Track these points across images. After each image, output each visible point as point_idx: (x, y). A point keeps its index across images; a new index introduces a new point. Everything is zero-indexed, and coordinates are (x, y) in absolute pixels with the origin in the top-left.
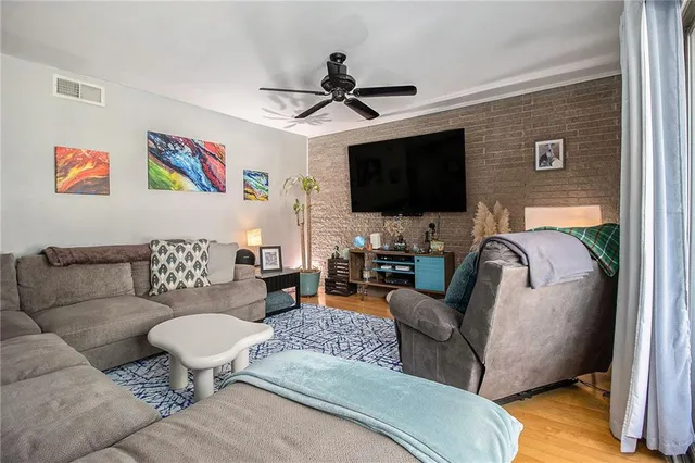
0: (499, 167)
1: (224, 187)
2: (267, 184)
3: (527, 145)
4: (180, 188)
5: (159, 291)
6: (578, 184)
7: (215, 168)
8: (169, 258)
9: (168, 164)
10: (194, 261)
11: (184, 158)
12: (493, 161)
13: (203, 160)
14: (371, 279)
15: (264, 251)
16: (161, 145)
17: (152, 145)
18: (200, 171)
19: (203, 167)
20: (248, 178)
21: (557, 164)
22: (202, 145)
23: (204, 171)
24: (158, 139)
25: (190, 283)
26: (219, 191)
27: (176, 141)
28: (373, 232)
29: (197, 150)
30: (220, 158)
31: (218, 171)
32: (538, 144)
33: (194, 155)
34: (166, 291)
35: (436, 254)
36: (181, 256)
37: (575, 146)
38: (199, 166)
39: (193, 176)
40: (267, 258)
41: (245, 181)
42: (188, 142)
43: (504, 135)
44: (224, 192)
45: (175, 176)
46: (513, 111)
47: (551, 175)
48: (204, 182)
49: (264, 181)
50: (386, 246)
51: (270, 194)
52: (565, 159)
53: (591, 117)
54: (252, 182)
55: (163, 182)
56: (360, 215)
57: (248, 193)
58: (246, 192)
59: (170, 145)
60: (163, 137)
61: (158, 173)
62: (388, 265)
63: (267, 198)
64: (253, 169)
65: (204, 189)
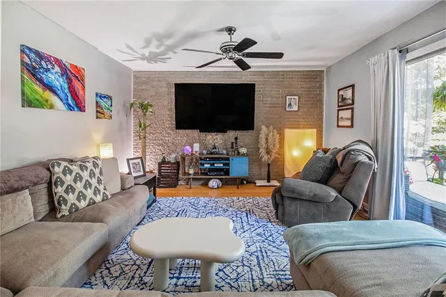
0: (270, 107)
1: (84, 107)
2: (111, 106)
3: (282, 97)
4: (52, 107)
5: (70, 211)
6: (303, 118)
7: (78, 88)
8: (76, 177)
9: (41, 81)
10: (84, 181)
11: (54, 78)
12: (266, 104)
13: (70, 82)
14: (195, 174)
15: (131, 162)
16: (35, 61)
17: (27, 60)
18: (67, 91)
19: (69, 88)
20: (99, 100)
21: (295, 108)
22: (69, 67)
23: (70, 92)
24: (33, 55)
25: (98, 198)
26: (81, 111)
27: (48, 59)
28: (194, 143)
29: (65, 71)
30: (81, 79)
31: (80, 93)
32: (288, 97)
33: (62, 75)
34: (77, 209)
35: (243, 155)
36: (85, 175)
37: (303, 100)
38: (66, 86)
39: (62, 95)
40: (134, 168)
41: (97, 103)
42: (59, 62)
43: (271, 91)
44: (84, 111)
45: (48, 95)
46: (276, 78)
47: (293, 113)
48: (70, 102)
49: (109, 103)
50: (205, 152)
51: (113, 113)
52: (299, 106)
53: (309, 88)
54: (103, 103)
55: (37, 100)
56: (181, 131)
57: (100, 113)
58: (97, 112)
59: (43, 63)
60: (37, 53)
61: (33, 91)
62: (209, 163)
63: (111, 117)
64: (103, 92)
65: (70, 108)
